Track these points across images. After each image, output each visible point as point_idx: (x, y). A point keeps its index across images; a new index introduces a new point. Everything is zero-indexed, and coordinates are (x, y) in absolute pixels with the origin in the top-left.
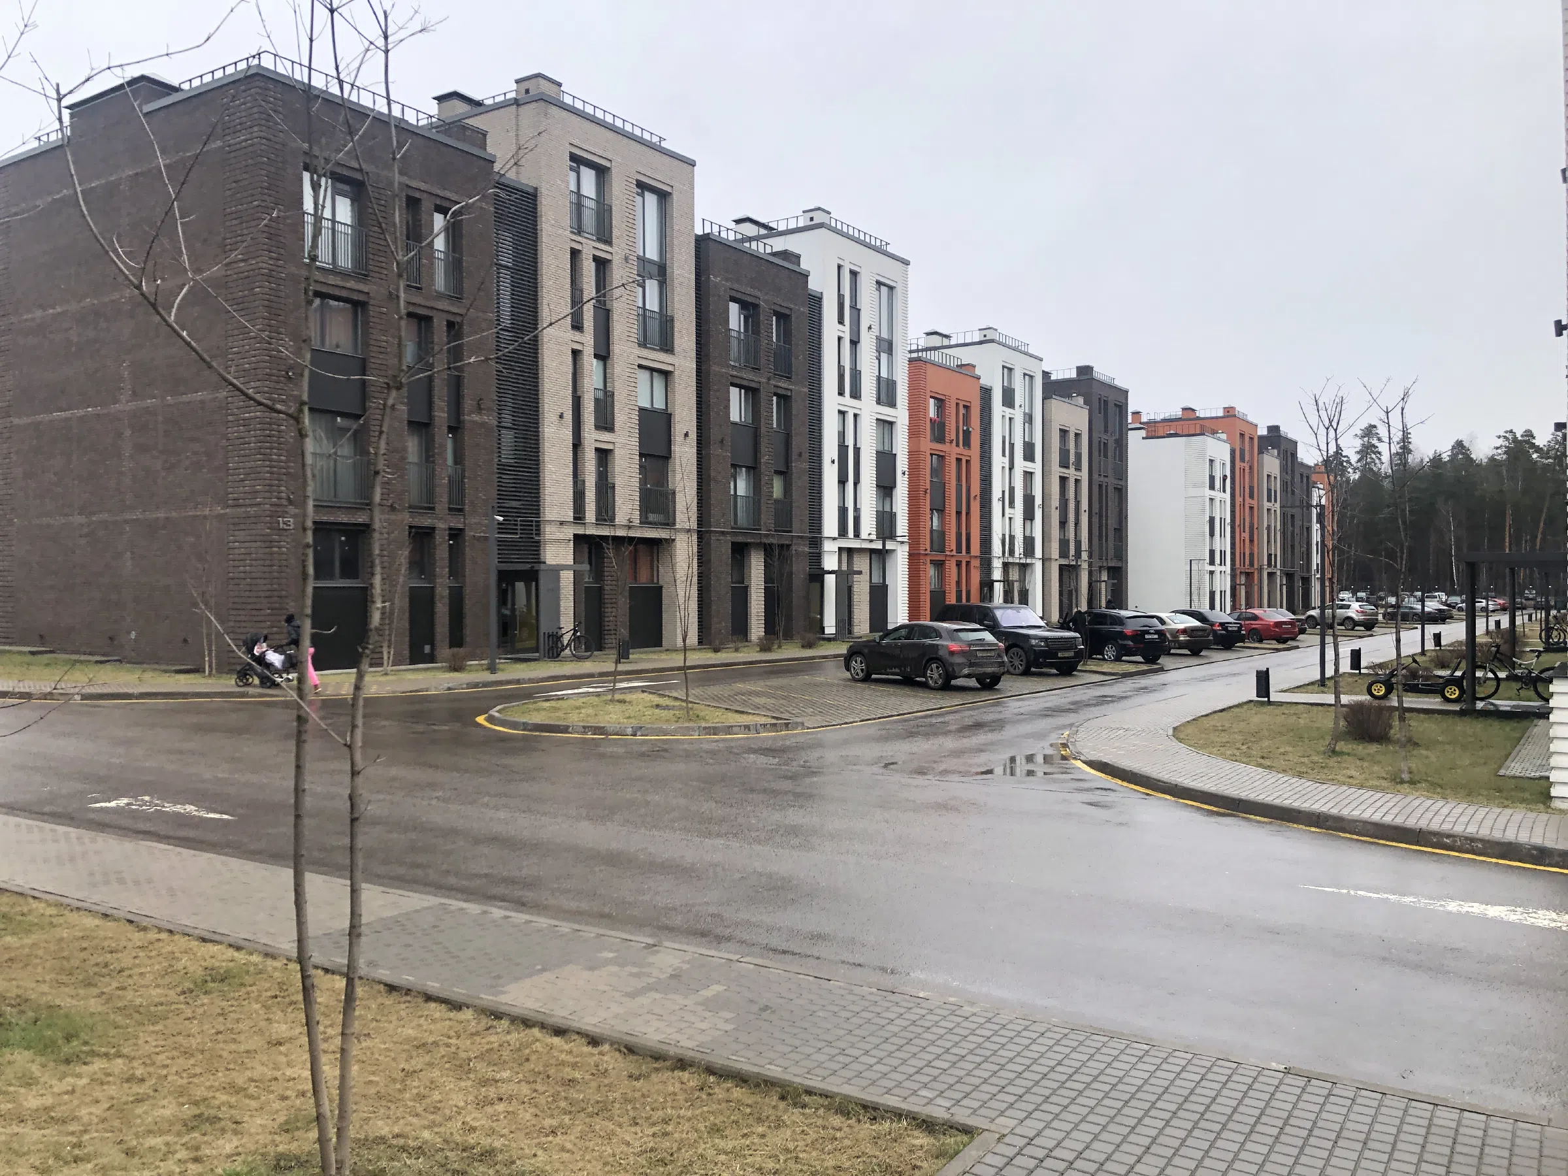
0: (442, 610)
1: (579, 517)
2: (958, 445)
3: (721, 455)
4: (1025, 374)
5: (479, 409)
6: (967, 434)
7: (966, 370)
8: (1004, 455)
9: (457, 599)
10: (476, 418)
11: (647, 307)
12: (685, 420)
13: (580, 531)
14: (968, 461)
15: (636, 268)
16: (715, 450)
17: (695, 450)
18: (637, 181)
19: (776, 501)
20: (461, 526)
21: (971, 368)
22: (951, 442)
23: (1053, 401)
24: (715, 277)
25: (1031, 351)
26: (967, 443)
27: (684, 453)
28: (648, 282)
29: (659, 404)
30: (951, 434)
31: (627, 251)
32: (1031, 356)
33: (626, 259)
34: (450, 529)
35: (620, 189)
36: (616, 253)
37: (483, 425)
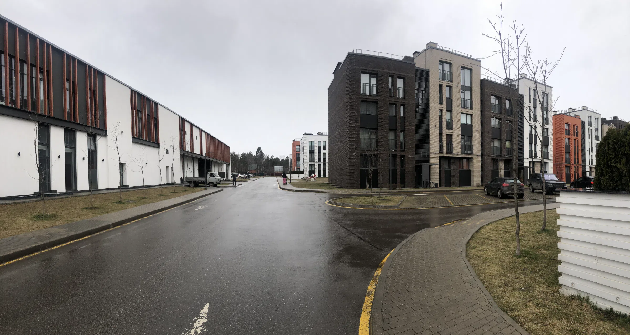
0: (399, 176)
1: (441, 151)
2: (574, 136)
3: (488, 136)
4: (595, 118)
5: (410, 126)
6: (577, 133)
7: (577, 117)
8: (589, 138)
9: (403, 173)
10: (409, 128)
11: (465, 98)
12: (477, 127)
13: (442, 155)
14: (577, 140)
15: (460, 88)
16: (486, 134)
17: (480, 134)
18: (461, 66)
19: (507, 148)
20: (405, 154)
21: (578, 116)
22: (572, 135)
23: (604, 125)
24: (486, 90)
25: (598, 112)
26: (577, 135)
27: (477, 136)
28: (466, 92)
29: (469, 122)
30: (572, 132)
31: (457, 84)
32: (598, 114)
33: (457, 86)
34: (401, 155)
35: (455, 68)
36: (454, 84)
37: (411, 129)
